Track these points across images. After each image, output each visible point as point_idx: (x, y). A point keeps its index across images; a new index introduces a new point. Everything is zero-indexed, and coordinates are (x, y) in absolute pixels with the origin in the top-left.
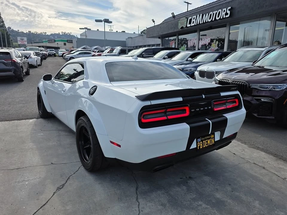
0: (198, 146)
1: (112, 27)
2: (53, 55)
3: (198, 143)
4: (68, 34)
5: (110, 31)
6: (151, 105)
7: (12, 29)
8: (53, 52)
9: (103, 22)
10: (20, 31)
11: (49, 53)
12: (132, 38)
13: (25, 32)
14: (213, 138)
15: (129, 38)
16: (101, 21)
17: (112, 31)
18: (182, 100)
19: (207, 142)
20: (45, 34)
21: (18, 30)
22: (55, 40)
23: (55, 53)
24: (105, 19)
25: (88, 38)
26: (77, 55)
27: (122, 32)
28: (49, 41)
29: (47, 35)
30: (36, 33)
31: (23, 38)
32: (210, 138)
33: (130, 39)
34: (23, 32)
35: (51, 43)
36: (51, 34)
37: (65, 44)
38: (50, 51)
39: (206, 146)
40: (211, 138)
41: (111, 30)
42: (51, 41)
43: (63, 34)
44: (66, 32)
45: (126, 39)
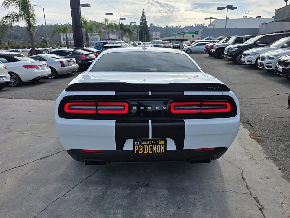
0: (136, 149)
1: (247, 13)
2: (178, 47)
3: (136, 146)
4: (201, 25)
5: (244, 18)
6: (74, 96)
7: (153, 25)
8: (178, 44)
9: (226, 9)
10: (159, 27)
11: (174, 45)
12: (266, 23)
13: (163, 27)
14: (163, 145)
15: (263, 24)
16: (223, 8)
17: (246, 18)
18: (115, 95)
19: (151, 147)
20: (180, 28)
21: (158, 26)
22: (184, 33)
23: (180, 45)
24: (228, 5)
25: (215, 28)
26: (194, 46)
27: (257, 17)
28: (179, 34)
29: (181, 28)
30: (172, 27)
31: (156, 32)
32: (157, 145)
33: (265, 25)
34: (161, 27)
35: (180, 36)
36: (185, 27)
37: (193, 36)
38: (176, 43)
39: (149, 152)
40: (159, 144)
41: (245, 16)
42: (180, 34)
43: (196, 25)
44: (199, 24)
45: (259, 25)
